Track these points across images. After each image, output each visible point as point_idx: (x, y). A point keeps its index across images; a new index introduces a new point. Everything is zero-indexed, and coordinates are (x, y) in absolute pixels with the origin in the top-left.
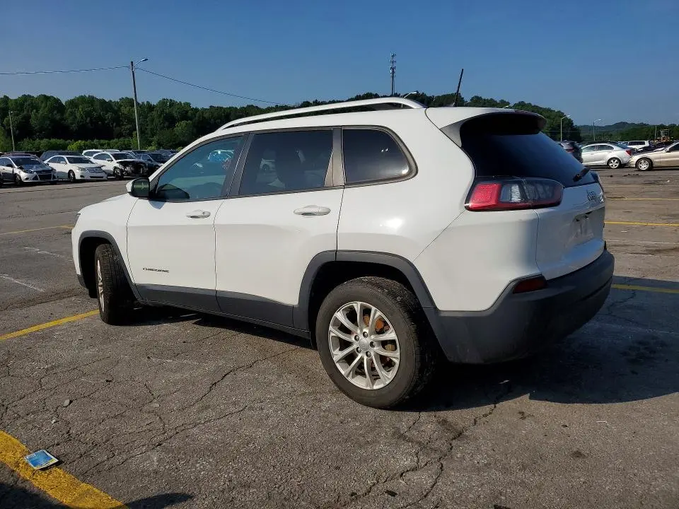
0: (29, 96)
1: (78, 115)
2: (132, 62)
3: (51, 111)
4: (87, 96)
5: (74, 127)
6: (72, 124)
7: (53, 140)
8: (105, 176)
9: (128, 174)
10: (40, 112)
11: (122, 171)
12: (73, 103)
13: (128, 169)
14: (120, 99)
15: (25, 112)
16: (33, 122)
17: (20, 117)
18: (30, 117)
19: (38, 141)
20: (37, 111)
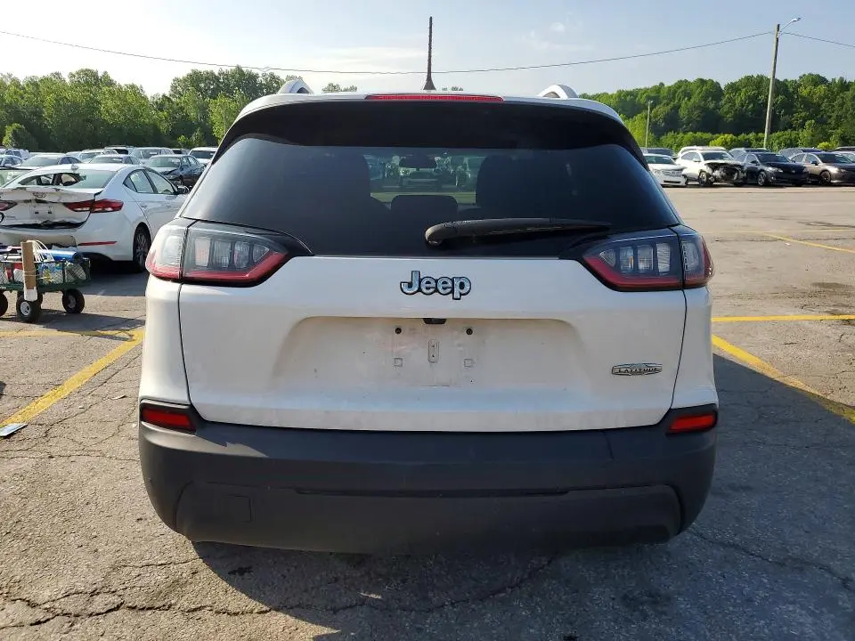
0: (686, 81)
1: (738, 102)
2: (779, 26)
3: (705, 98)
4: (755, 76)
5: (729, 118)
6: (727, 113)
7: (699, 134)
8: (683, 181)
9: (716, 180)
10: (692, 100)
11: (708, 175)
12: (733, 88)
13: (717, 173)
14: (801, 77)
15: (676, 101)
16: (683, 113)
17: (669, 107)
18: (680, 106)
19: (681, 135)
20: (689, 100)
